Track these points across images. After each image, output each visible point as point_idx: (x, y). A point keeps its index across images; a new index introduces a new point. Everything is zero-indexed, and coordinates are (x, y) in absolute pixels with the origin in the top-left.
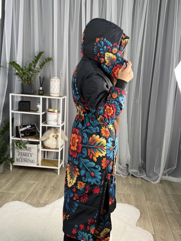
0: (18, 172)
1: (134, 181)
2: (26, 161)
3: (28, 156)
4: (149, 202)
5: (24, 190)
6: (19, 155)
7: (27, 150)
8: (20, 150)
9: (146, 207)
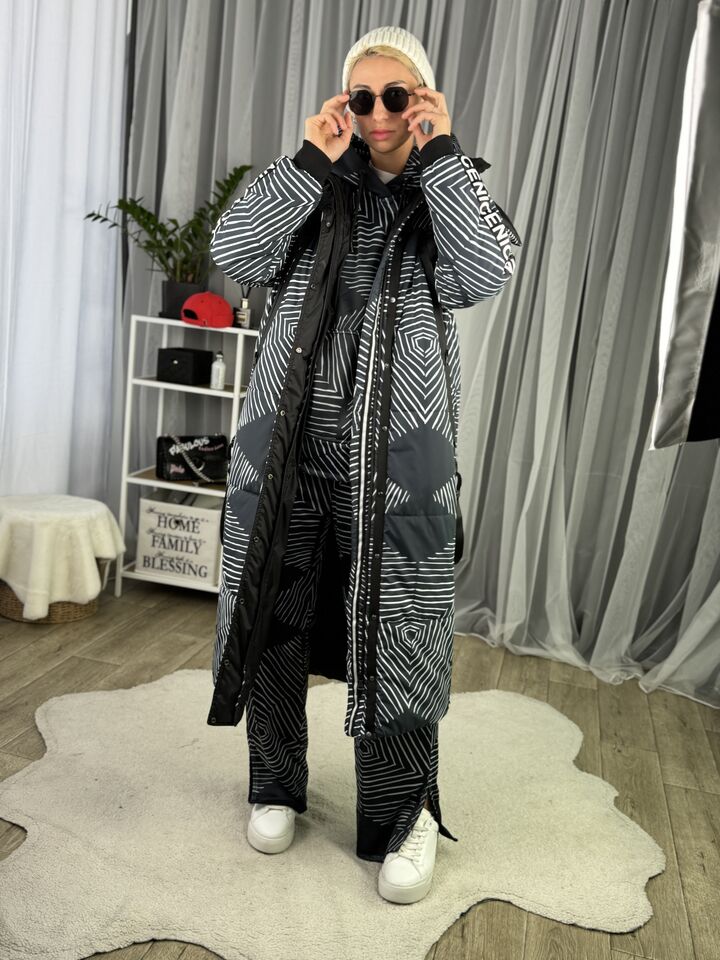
1: (567, 676)
2: (176, 568)
3: (184, 548)
4: (608, 746)
5: (157, 658)
6: (154, 545)
7: (184, 528)
8: (159, 525)
9: (595, 759)
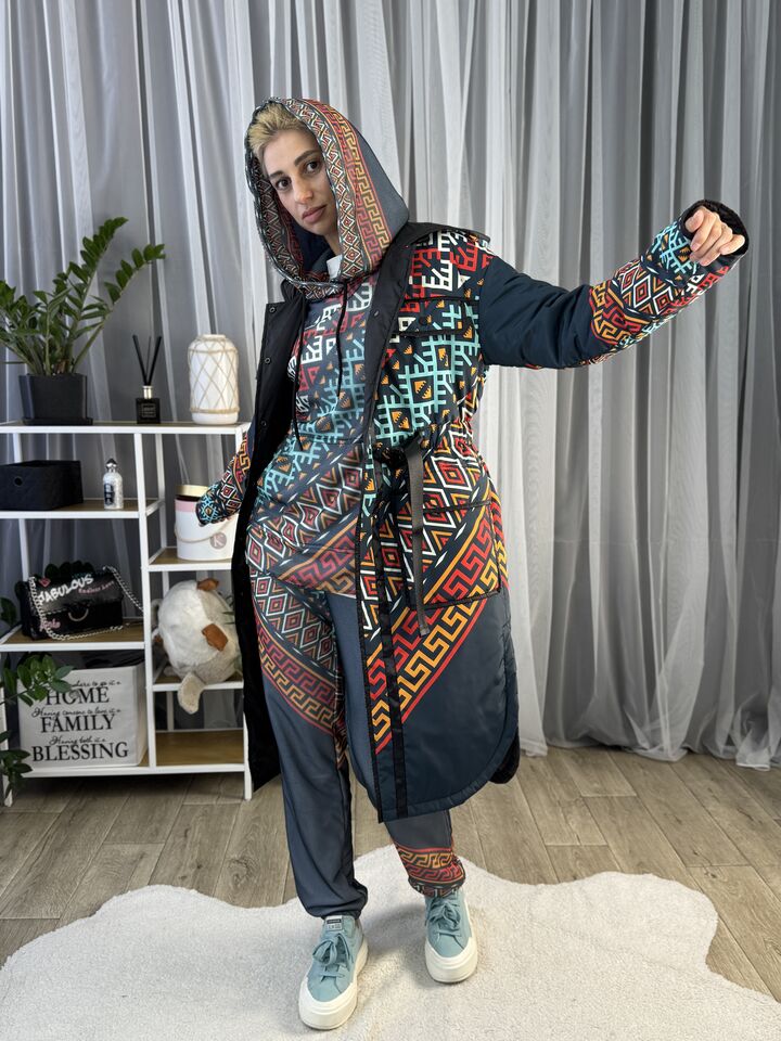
0: (46, 811)
1: (595, 785)
2: (82, 753)
3: (90, 725)
4: (698, 871)
6: (44, 731)
7: (86, 699)
8: (48, 703)
